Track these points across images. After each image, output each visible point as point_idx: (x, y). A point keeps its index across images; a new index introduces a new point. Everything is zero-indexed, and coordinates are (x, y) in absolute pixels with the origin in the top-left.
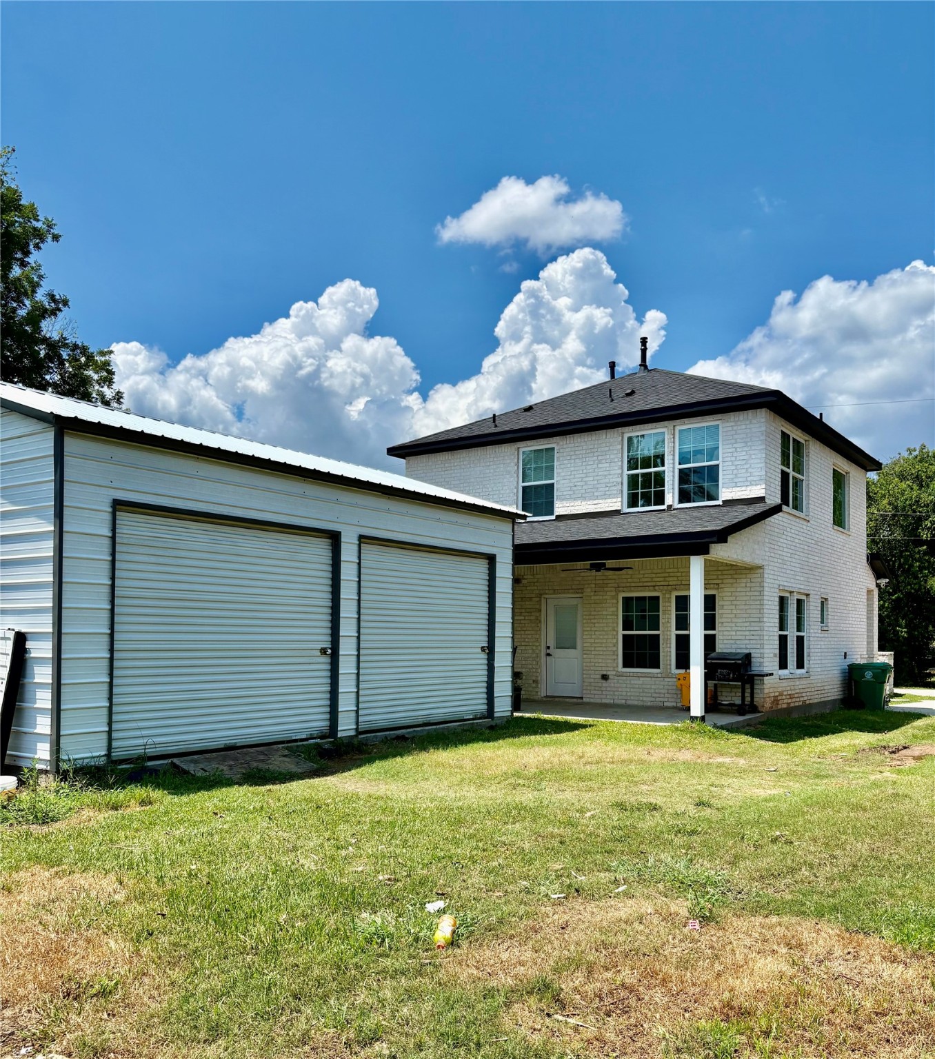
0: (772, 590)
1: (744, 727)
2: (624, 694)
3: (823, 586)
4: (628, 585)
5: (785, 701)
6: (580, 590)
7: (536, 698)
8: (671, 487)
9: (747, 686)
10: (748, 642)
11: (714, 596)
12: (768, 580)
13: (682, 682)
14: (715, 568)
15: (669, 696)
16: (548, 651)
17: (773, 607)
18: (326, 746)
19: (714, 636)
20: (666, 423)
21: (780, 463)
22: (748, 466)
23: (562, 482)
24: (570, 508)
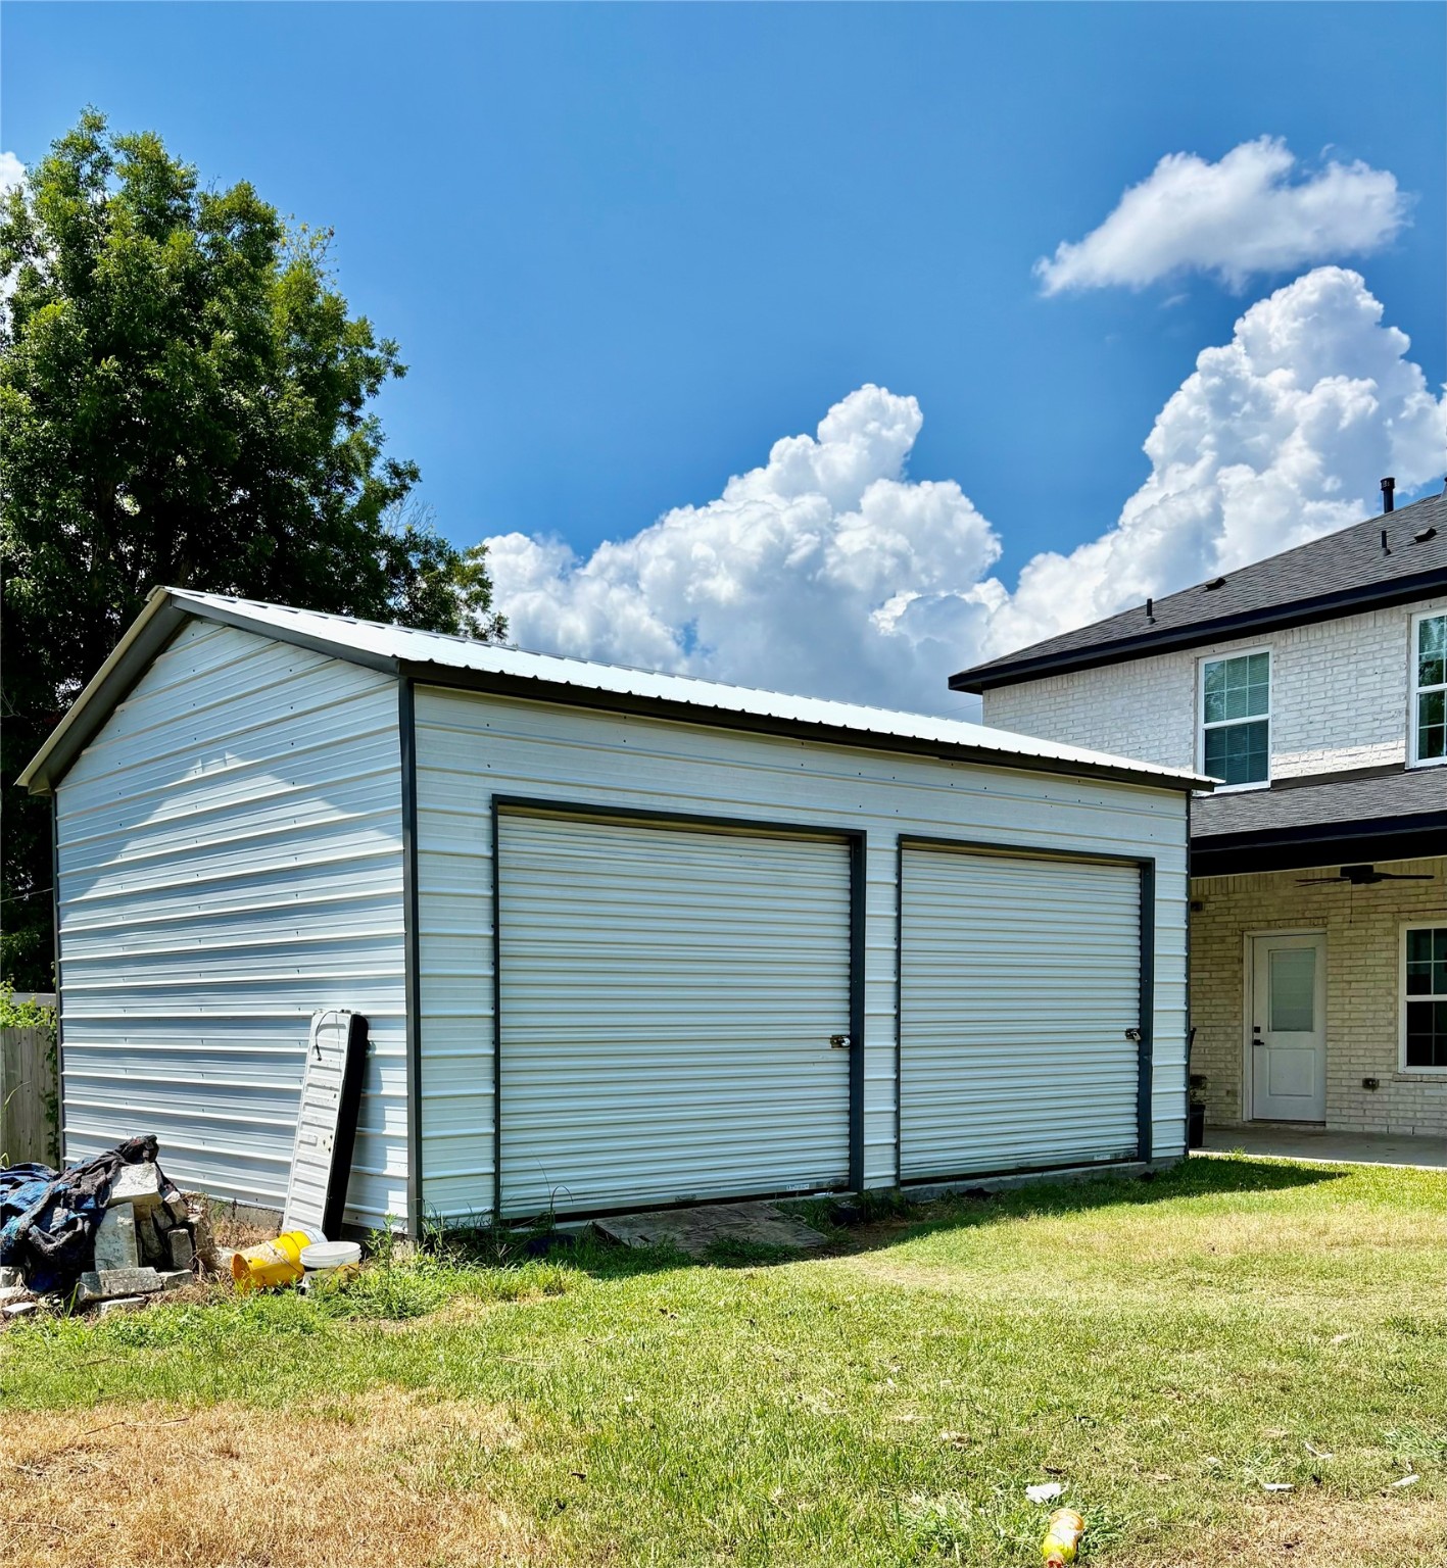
2: (1410, 1115)
4: (1420, 907)
6: (1321, 920)
7: (1232, 1123)
16: (1257, 1036)
18: (845, 1205)
23: (1283, 717)
24: (1299, 765)
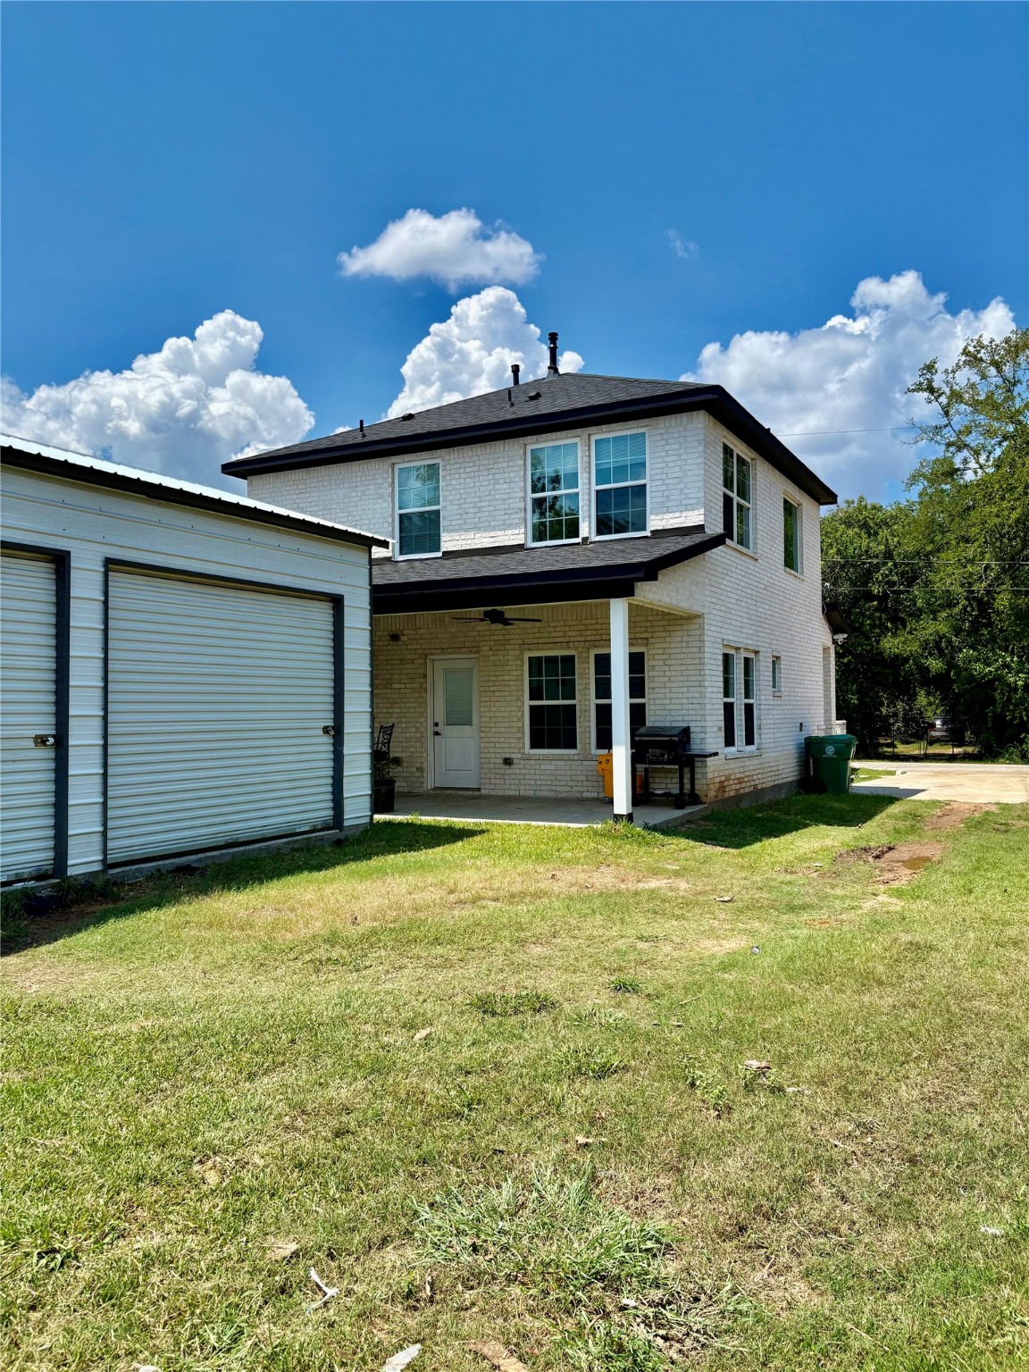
0: (715, 645)
1: (683, 825)
2: (533, 782)
3: (775, 642)
4: (536, 641)
5: (734, 787)
6: (475, 649)
7: (420, 791)
8: (586, 514)
9: (686, 770)
10: (685, 712)
11: (643, 653)
12: (710, 633)
13: (604, 765)
14: (643, 619)
15: (589, 784)
16: (436, 729)
17: (716, 667)
19: (643, 706)
20: (579, 431)
21: (722, 483)
22: (682, 486)
23: (449, 508)
24: (460, 542)
